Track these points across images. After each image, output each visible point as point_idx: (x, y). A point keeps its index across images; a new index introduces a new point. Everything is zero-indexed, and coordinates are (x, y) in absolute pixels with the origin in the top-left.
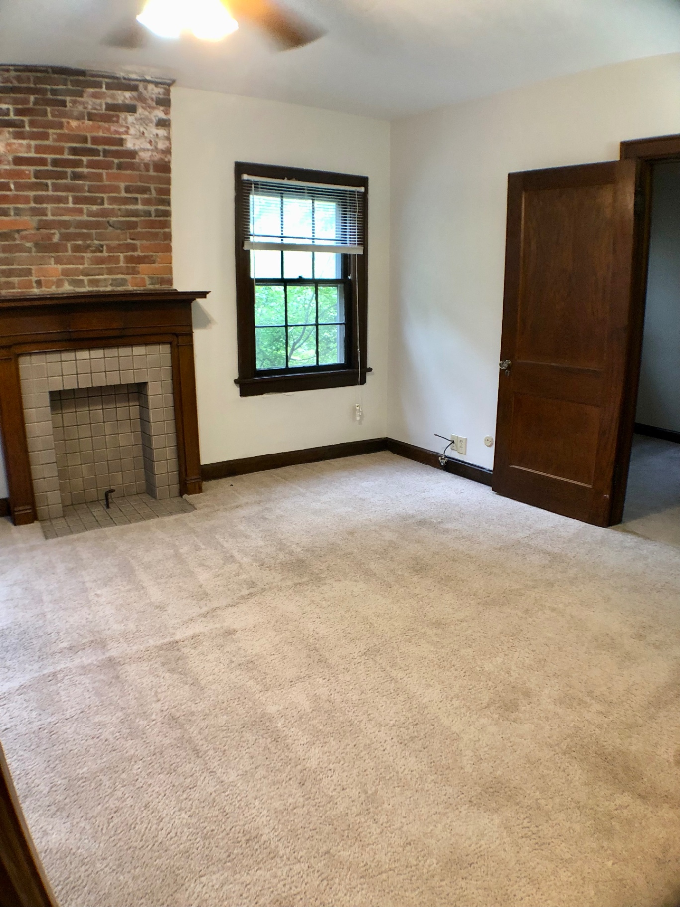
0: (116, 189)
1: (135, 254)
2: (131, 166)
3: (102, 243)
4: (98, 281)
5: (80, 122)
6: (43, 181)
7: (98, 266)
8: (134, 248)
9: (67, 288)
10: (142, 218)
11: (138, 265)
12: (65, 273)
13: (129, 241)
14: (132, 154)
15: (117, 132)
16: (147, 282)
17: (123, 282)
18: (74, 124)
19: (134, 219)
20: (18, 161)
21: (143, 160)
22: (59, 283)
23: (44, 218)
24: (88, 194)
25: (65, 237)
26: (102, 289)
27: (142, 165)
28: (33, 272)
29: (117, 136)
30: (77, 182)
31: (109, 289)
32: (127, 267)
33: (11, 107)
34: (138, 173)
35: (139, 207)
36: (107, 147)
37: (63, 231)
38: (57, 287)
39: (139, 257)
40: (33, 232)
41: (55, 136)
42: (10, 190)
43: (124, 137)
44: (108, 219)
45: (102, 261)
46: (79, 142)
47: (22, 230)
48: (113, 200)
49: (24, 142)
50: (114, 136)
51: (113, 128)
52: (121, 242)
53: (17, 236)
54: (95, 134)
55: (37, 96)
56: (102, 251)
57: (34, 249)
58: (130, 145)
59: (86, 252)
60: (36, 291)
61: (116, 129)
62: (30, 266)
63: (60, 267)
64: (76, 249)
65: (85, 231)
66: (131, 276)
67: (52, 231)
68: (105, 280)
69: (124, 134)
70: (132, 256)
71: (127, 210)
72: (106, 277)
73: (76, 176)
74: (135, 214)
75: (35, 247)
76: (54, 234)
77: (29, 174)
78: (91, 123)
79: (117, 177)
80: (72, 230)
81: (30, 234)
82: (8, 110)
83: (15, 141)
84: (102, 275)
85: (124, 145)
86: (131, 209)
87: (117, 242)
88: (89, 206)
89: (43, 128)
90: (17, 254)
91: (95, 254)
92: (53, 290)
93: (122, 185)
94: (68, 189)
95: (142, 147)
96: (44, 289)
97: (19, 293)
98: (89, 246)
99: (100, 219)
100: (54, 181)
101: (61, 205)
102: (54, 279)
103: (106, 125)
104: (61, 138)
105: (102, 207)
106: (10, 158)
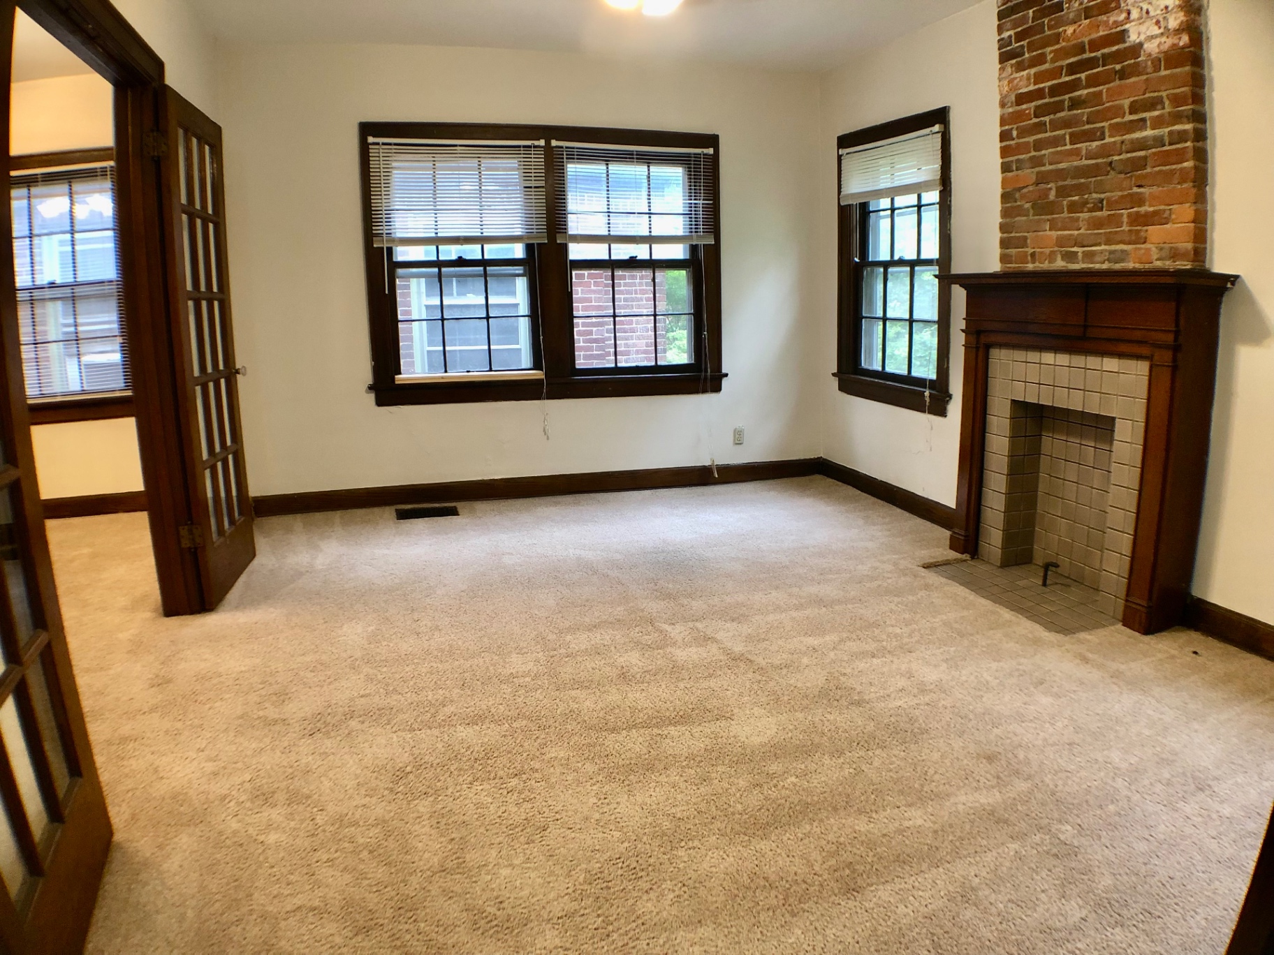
0: (1119, 111)
1: (1143, 209)
2: (1136, 70)
3: (1102, 196)
4: (1093, 254)
5: (1075, 26)
6: (1042, 119)
7: (1096, 231)
8: (1140, 201)
9: (1060, 264)
10: (1154, 150)
11: (1145, 228)
12: (1061, 242)
13: (1136, 190)
14: (1137, 49)
15: (1117, 24)
16: (1155, 254)
17: (1123, 256)
18: (1070, 30)
19: (1142, 153)
20: (1021, 99)
21: (1150, 55)
22: (1052, 257)
23: (1043, 169)
24: (1087, 127)
25: (1062, 192)
26: (1097, 266)
27: (1149, 63)
28: (1029, 241)
29: (1118, 29)
30: (1075, 112)
31: (1105, 266)
32: (1130, 231)
33: (1011, 33)
34: (1145, 77)
35: (1148, 133)
36: (1106, 51)
37: (1060, 183)
38: (1049, 262)
39: (1147, 215)
40: (1031, 188)
41: (1052, 55)
42: (1013, 139)
43: (1127, 26)
44: (1110, 159)
45: (1098, 224)
46: (1075, 56)
47: (1024, 187)
48: (1117, 129)
49: (1025, 73)
50: (1114, 30)
51: (1112, 20)
52: (1126, 193)
53: (1017, 195)
54: (1094, 36)
55: (1035, 9)
56: (1102, 210)
57: (1031, 212)
58: (1133, 38)
59: (1082, 212)
60: (1030, 267)
61: (1116, 19)
62: (1026, 234)
63: (1054, 234)
64: (1073, 208)
65: (1083, 180)
66: (1134, 246)
67: (1049, 186)
68: (1102, 252)
69: (1126, 24)
70: (1137, 213)
71: (1132, 141)
72: (1103, 247)
73: (1075, 104)
74: (1141, 145)
75: (1033, 208)
76: (1051, 189)
77: (1029, 113)
78: (1088, 21)
79: (1119, 93)
80: (1068, 182)
81: (1029, 192)
82: (1010, 37)
83: (1018, 75)
84: (1099, 244)
85: (1127, 40)
86: (1137, 139)
87: (1120, 193)
88: (1088, 144)
89: (1040, 49)
90: (1016, 219)
91: (1094, 214)
92: (1045, 266)
93: (1126, 103)
94: (1066, 124)
95: (1149, 33)
96: (1037, 264)
97: (1014, 268)
98: (1086, 202)
99: (1100, 161)
100: (1052, 116)
101: (1059, 149)
102: (1047, 251)
103: (1104, 18)
104: (1060, 54)
105: (1103, 142)
106: (1013, 98)
